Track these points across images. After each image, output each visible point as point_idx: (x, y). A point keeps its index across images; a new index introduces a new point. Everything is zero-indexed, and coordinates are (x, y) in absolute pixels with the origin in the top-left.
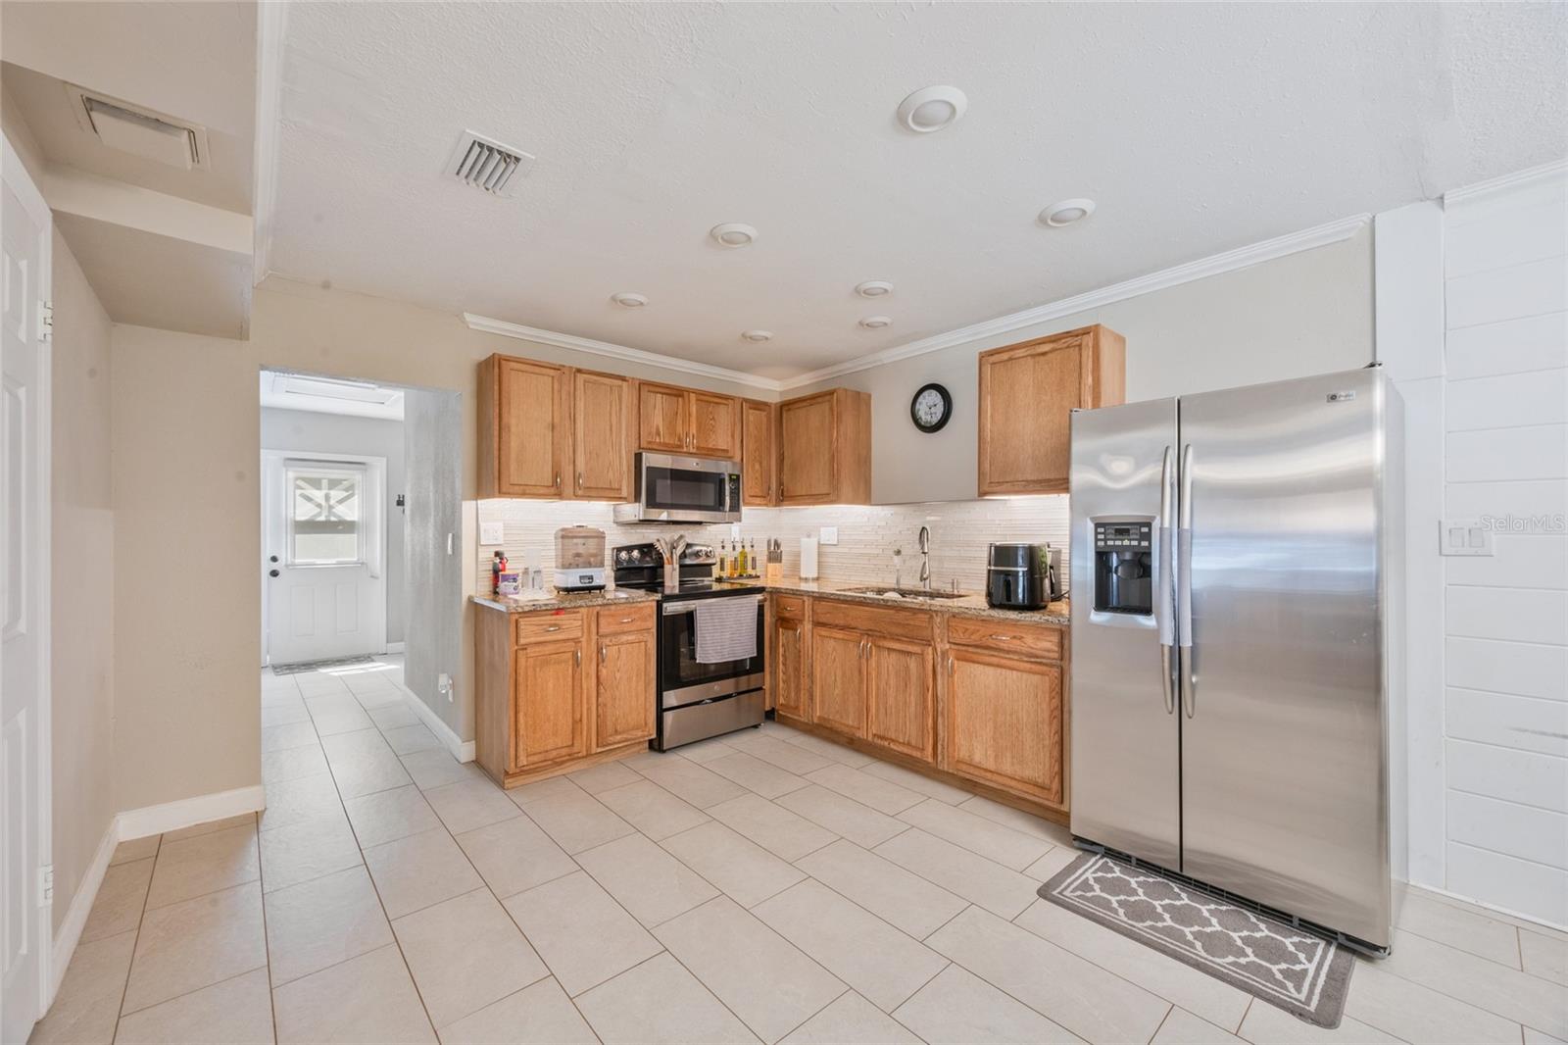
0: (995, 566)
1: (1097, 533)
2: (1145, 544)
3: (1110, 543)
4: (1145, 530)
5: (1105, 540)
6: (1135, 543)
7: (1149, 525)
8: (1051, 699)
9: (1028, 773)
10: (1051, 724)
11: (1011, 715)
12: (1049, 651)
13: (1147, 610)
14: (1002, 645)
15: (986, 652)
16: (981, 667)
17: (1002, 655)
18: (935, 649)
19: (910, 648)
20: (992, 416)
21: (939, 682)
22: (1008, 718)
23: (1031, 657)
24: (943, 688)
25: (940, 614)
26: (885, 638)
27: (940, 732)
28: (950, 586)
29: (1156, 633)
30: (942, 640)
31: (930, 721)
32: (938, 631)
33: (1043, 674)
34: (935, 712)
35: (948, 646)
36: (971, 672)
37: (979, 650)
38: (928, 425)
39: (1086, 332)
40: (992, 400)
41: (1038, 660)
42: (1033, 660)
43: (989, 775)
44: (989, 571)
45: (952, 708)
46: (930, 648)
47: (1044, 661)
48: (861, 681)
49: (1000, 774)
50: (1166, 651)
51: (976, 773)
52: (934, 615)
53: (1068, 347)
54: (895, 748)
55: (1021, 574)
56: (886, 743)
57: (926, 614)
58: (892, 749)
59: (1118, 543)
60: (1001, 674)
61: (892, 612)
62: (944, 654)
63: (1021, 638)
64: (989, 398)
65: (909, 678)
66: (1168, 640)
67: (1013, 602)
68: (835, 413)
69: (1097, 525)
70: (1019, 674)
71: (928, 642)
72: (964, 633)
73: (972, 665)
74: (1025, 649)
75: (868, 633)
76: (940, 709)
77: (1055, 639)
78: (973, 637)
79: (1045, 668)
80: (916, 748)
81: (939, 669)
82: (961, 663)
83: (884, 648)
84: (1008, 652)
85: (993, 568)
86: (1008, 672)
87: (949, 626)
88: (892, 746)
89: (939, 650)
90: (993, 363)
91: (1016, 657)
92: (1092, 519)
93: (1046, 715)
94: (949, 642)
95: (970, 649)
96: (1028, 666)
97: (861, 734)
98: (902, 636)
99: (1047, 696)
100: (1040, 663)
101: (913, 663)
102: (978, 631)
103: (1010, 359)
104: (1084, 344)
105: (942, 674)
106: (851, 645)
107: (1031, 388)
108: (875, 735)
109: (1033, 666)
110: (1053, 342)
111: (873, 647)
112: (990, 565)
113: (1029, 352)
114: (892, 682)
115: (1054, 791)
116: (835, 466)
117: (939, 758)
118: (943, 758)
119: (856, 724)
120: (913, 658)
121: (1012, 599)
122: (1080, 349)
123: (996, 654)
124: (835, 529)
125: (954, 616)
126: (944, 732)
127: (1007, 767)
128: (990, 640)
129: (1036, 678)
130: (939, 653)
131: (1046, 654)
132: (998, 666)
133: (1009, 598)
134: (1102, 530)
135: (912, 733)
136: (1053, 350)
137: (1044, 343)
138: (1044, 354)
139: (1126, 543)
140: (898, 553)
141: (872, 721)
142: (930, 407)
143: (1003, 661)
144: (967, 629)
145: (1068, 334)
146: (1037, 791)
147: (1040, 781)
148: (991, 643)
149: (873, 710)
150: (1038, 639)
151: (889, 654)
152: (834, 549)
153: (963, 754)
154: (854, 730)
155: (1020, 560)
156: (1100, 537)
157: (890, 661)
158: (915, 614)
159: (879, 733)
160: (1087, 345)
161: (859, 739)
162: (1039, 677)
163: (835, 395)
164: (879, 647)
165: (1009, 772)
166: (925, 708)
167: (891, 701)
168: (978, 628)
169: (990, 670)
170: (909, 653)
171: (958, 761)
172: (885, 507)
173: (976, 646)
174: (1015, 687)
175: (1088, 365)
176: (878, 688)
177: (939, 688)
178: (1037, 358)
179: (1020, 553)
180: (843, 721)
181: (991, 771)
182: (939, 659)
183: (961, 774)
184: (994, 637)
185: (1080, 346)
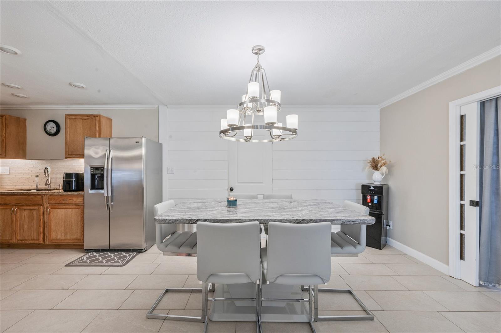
0: (65, 179)
1: (91, 170)
2: (102, 172)
3: (94, 172)
4: (102, 169)
5: (93, 171)
6: (100, 172)
7: (103, 168)
8: (81, 215)
9: (75, 237)
10: (81, 221)
11: (70, 222)
12: (80, 202)
13: (102, 188)
14: (66, 202)
15: (62, 205)
16: (60, 210)
17: (67, 205)
18: (43, 207)
19: (34, 208)
20: (69, 134)
21: (45, 217)
22: (69, 223)
23: (75, 204)
24: (47, 218)
25: (46, 195)
26: (23, 206)
27: (46, 233)
28: (58, 186)
29: (103, 194)
30: (46, 204)
31: (41, 230)
32: (45, 201)
33: (79, 208)
34: (44, 227)
35: (48, 205)
36: (56, 212)
37: (59, 205)
38: (51, 134)
39: (97, 116)
40: (69, 130)
41: (78, 205)
42: (76, 205)
43: (62, 241)
44: (63, 181)
45: (50, 224)
46: (41, 207)
47: (79, 205)
48: (12, 222)
49: (66, 240)
50: (106, 197)
51: (58, 242)
52: (43, 196)
53: (92, 119)
54: (27, 242)
55: (74, 181)
56: (23, 242)
57: (40, 196)
58: (27, 243)
59: (96, 172)
60: (66, 211)
61: (26, 196)
62: (47, 208)
63: (72, 199)
64: (68, 129)
65: (34, 218)
66: (106, 195)
67: (71, 189)
68: (4, 124)
69: (91, 168)
70: (72, 210)
71: (41, 205)
72: (54, 200)
73: (56, 209)
74: (73, 202)
75: (16, 205)
76: (45, 225)
77: (82, 198)
78: (57, 201)
79: (79, 207)
80: (36, 240)
81: (45, 213)
82: (53, 209)
83: (22, 209)
84: (69, 204)
85: (65, 180)
86: (69, 210)
87: (48, 199)
88: (26, 242)
89: (45, 207)
90: (69, 119)
91: (71, 205)
92: (90, 166)
93: (80, 219)
94: (49, 204)
95: (57, 205)
96: (74, 207)
97: (13, 241)
98: (31, 204)
99: (80, 214)
100: (79, 206)
101: (35, 213)
102: (58, 199)
103: (75, 119)
104: (96, 119)
105: (47, 214)
106: (8, 210)
107: (82, 128)
108: (18, 240)
109: (75, 207)
110: (88, 116)
111: (18, 210)
112: (64, 179)
113: (81, 118)
114: (26, 220)
115: (82, 240)
116: (4, 144)
117: (45, 241)
118: (47, 241)
119: (10, 239)
120: (35, 211)
121: (71, 188)
122: (95, 120)
123: (65, 205)
124: (8, 168)
125: (51, 195)
126: (47, 232)
127: (68, 238)
128: (63, 201)
129: (77, 210)
130: (45, 208)
131: (79, 203)
132: (65, 208)
133: (70, 189)
134: (92, 169)
135: (35, 236)
136: (88, 119)
137: (85, 116)
138: (85, 119)
139: (98, 172)
140: (37, 176)
141: (17, 235)
142: (52, 128)
143: (67, 207)
144: (55, 199)
145: (92, 115)
146: (77, 241)
147: (78, 238)
148: (63, 202)
149: (18, 232)
150: (77, 199)
151: (25, 211)
152: (8, 176)
153: (54, 237)
154: (9, 241)
155: (74, 177)
156: (92, 170)
157: (25, 214)
158: (35, 196)
159: (20, 239)
160: (97, 119)
161: (12, 243)
162: (78, 209)
163: (4, 117)
164: (20, 209)
165: (69, 239)
166: (40, 226)
167: (26, 226)
168: (58, 198)
169: (63, 210)
170: (33, 209)
171: (52, 240)
172: (32, 160)
173: (58, 204)
174: (71, 214)
175: (97, 125)
176: (20, 223)
177: (45, 219)
178: (83, 120)
179: (74, 175)
180: (4, 239)
181: (63, 240)
182: (45, 210)
183: (53, 244)
184: (64, 200)
185: (95, 119)
